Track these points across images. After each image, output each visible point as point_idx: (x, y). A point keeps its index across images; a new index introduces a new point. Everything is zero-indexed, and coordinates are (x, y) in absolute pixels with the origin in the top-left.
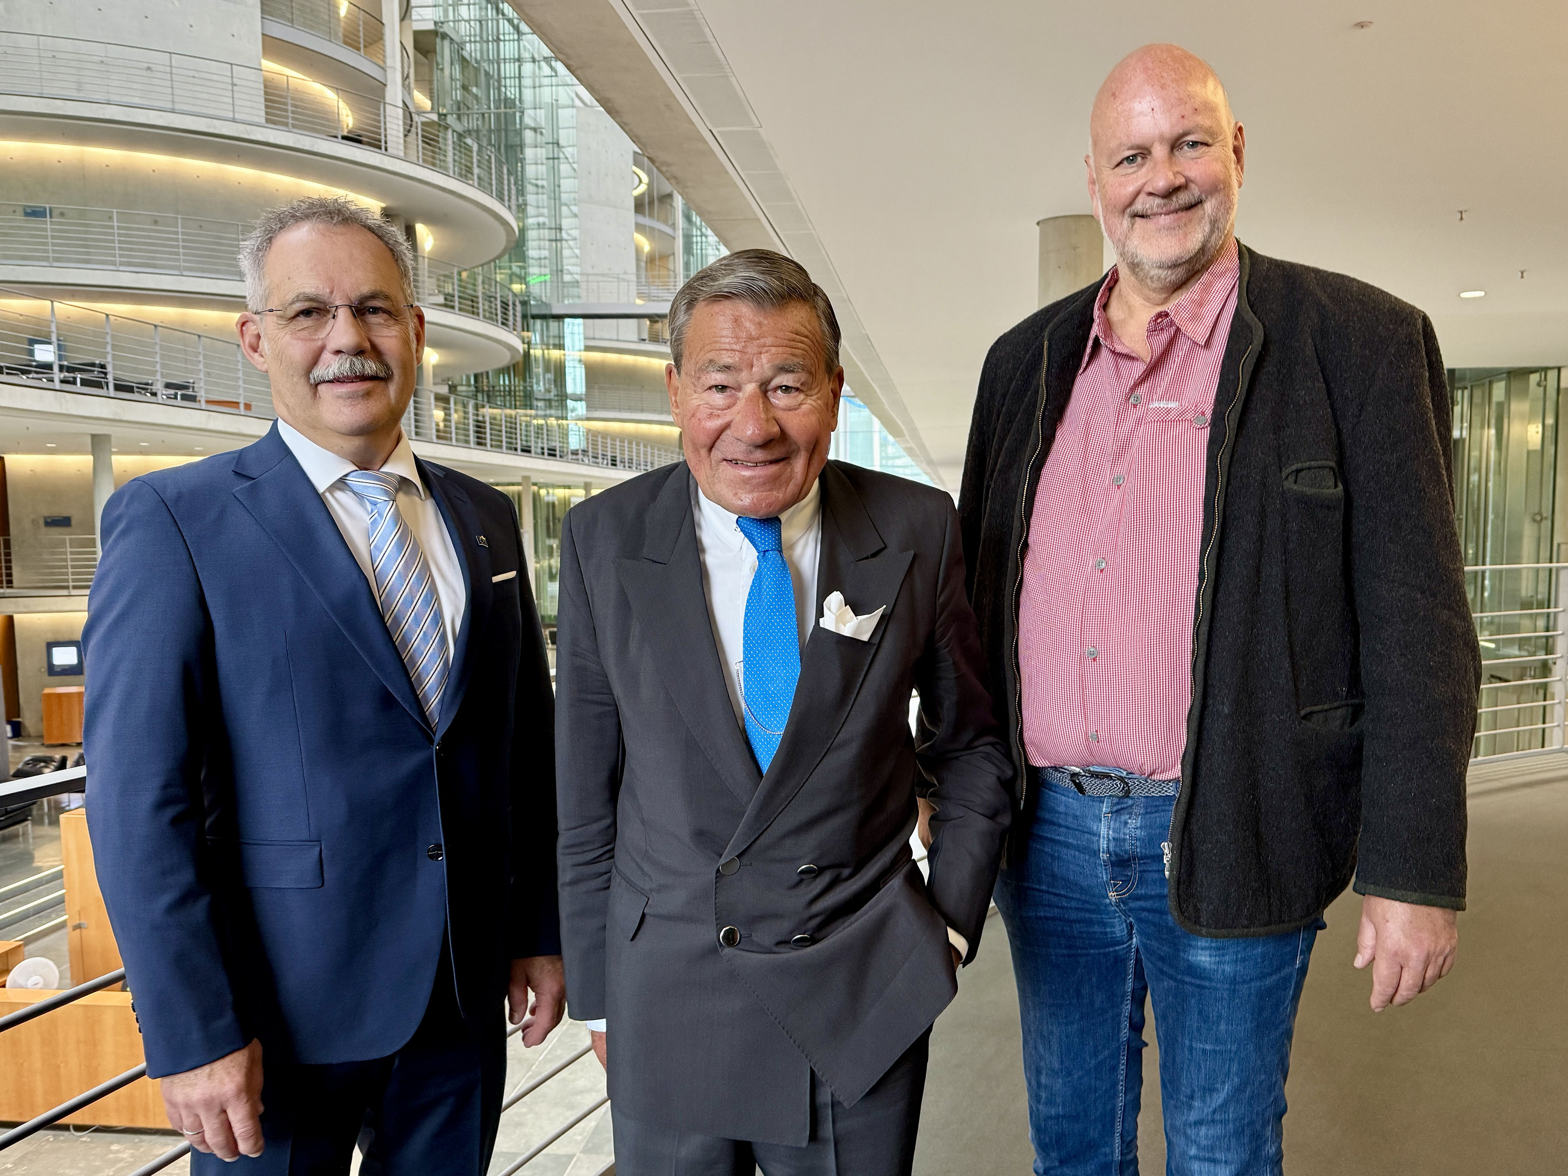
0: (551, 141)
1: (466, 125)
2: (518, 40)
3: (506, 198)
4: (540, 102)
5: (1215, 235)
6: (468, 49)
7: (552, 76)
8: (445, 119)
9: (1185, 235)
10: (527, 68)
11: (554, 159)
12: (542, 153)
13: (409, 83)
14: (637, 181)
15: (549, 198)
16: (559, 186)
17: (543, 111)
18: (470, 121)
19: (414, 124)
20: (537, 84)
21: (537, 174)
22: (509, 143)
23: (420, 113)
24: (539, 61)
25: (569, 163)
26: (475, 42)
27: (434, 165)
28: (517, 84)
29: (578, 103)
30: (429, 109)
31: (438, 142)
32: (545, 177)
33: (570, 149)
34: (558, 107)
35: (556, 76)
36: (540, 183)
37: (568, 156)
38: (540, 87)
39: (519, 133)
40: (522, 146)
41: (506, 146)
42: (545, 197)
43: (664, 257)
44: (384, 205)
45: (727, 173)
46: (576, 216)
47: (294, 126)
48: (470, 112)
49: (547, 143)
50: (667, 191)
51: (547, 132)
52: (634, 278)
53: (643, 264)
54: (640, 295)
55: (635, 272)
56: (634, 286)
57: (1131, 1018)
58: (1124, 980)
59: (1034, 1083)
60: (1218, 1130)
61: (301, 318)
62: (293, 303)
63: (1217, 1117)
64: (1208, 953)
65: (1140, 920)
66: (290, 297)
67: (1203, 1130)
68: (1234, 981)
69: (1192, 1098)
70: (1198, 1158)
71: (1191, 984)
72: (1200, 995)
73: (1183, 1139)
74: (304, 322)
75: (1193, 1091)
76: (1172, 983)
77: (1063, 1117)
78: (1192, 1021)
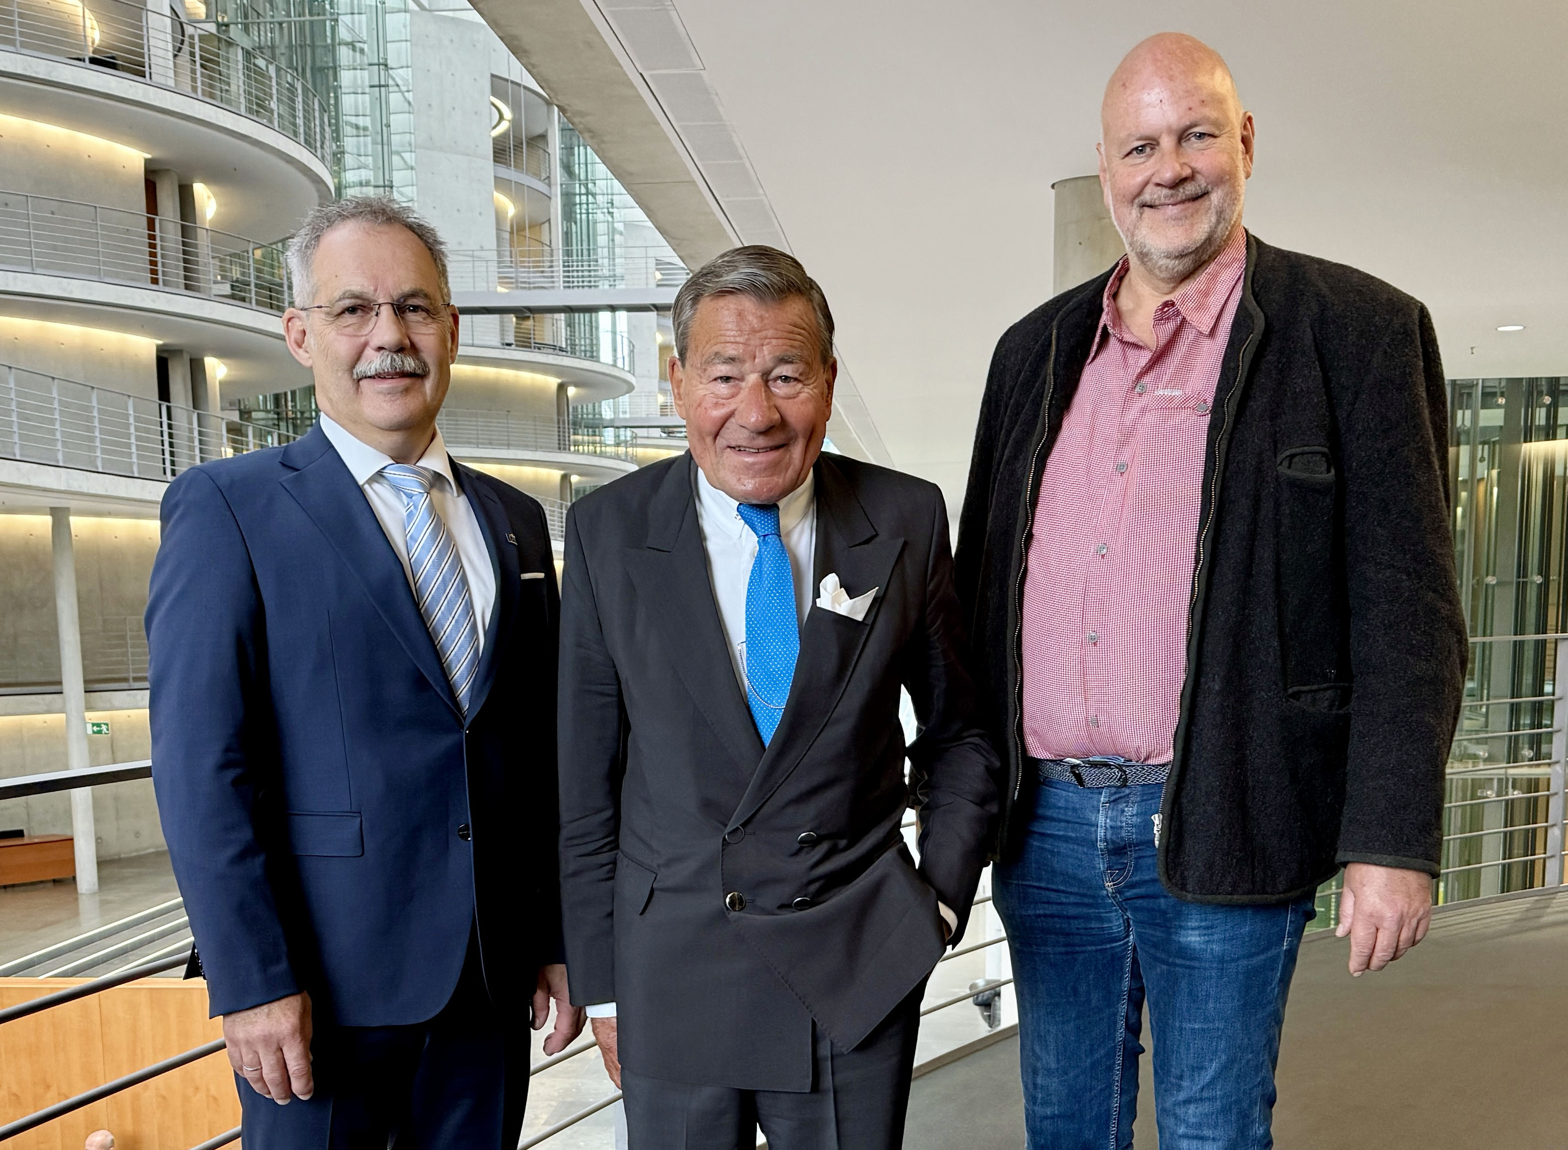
0: (376, 61)
1: (256, 39)
3: (318, 144)
5: (1221, 226)
8: (227, 31)
9: (1192, 225)
11: (380, 86)
12: (364, 77)
14: (496, 117)
15: (374, 143)
16: (388, 126)
17: (364, 17)
18: (262, 33)
19: (186, 39)
21: (356, 107)
22: (318, 64)
23: (193, 22)
25: (401, 91)
27: (212, 96)
29: (413, 6)
30: (204, 16)
31: (218, 64)
32: (368, 113)
33: (400, 71)
34: (385, 12)
36: (361, 121)
37: (400, 82)
39: (332, 49)
40: (335, 69)
41: (312, 69)
42: (369, 139)
43: (536, 225)
44: (149, 156)
45: (658, 124)
46: (412, 168)
47: (24, 45)
48: (261, 19)
49: (370, 65)
50: (539, 131)
51: (370, 48)
52: (493, 256)
53: (507, 236)
54: (503, 280)
55: (495, 247)
56: (493, 267)
57: (1127, 1018)
58: (1121, 979)
59: (1030, 1086)
60: (1205, 1108)
61: (347, 315)
62: (340, 299)
63: (1205, 1094)
64: (1197, 932)
65: (1135, 910)
66: (337, 294)
67: (1192, 1108)
68: (1221, 960)
69: (1181, 1078)
70: (1186, 1136)
71: (1181, 966)
72: (1190, 975)
73: (1173, 1120)
74: (349, 319)
75: (1183, 1071)
76: (1164, 967)
77: (1059, 1116)
78: (1182, 1002)
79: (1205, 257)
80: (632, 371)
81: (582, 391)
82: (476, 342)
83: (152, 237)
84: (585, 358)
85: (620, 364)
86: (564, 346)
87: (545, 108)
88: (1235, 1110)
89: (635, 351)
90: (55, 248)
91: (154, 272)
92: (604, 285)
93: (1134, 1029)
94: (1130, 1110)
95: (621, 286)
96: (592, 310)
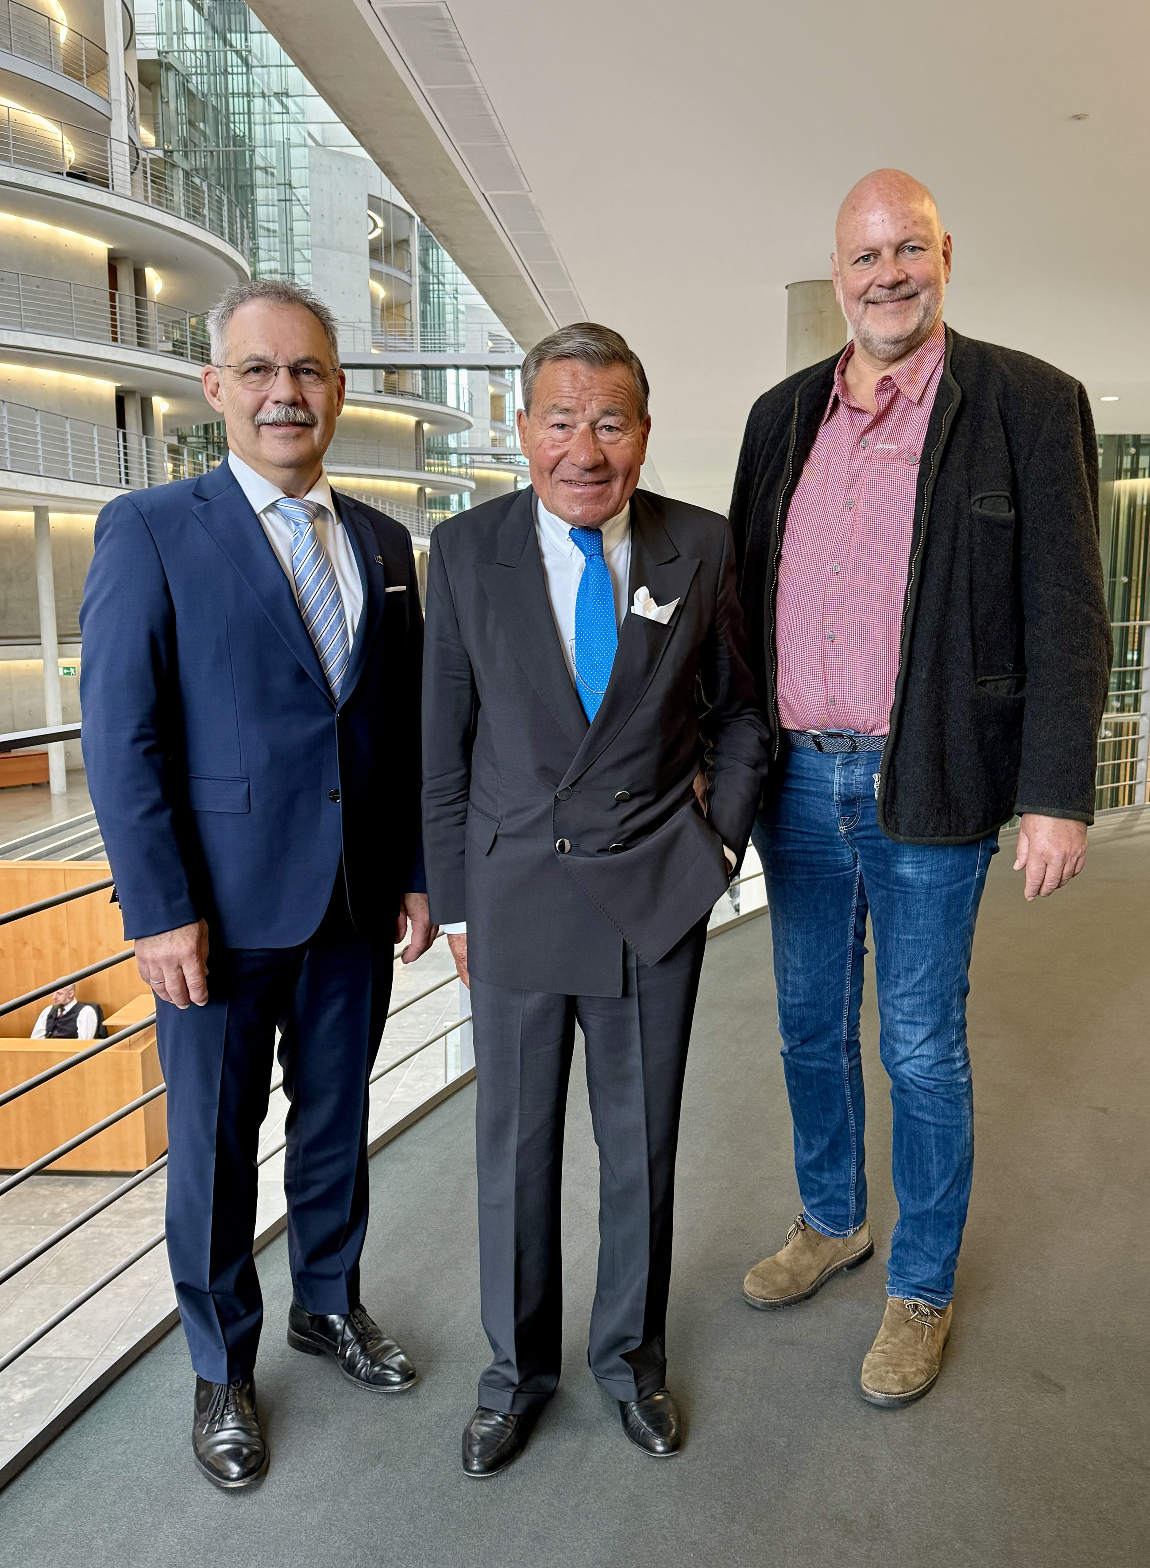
0: (283, 182)
1: (193, 163)
2: (247, 73)
3: (239, 242)
4: (271, 140)
5: (927, 319)
6: (194, 81)
7: (283, 113)
8: (171, 157)
9: (905, 318)
10: (258, 103)
11: (286, 200)
12: (274, 194)
13: (135, 117)
14: (372, 225)
15: (281, 242)
16: (292, 230)
17: (274, 149)
18: (198, 158)
19: (140, 161)
20: (267, 121)
21: (268, 216)
22: (240, 183)
23: (146, 149)
24: (269, 96)
25: (301, 205)
26: (201, 74)
27: (160, 204)
28: (246, 120)
29: (310, 142)
30: (154, 145)
31: (164, 180)
32: (277, 219)
33: (302, 191)
34: (290, 146)
35: (288, 113)
36: (271, 226)
37: (301, 198)
38: (270, 124)
39: (250, 172)
40: (252, 187)
41: (235, 186)
42: (277, 240)
43: (400, 305)
44: (111, 247)
45: (495, 232)
46: (309, 261)
47: (16, 161)
48: (197, 149)
49: (279, 184)
50: (404, 237)
51: (279, 172)
52: (369, 326)
53: (379, 312)
54: (376, 344)
55: (370, 320)
56: (369, 335)
57: (855, 928)
58: (851, 898)
59: (782, 981)
60: (917, 1000)
61: (252, 373)
62: (246, 361)
63: (916, 990)
64: (910, 866)
65: (862, 847)
66: (244, 357)
67: (906, 1000)
68: (929, 887)
69: (898, 977)
70: (902, 1022)
71: (899, 891)
72: (905, 899)
73: (891, 1009)
74: (254, 377)
75: (899, 972)
76: (884, 892)
77: (804, 1005)
78: (899, 919)
79: (914, 343)
80: (471, 413)
81: (434, 427)
82: (355, 389)
83: (113, 307)
84: (436, 403)
85: (462, 408)
86: (420, 394)
87: (408, 221)
88: (939, 1001)
89: (474, 399)
90: (39, 313)
91: (114, 333)
92: (450, 350)
93: (860, 936)
94: (857, 998)
95: (463, 351)
96: (442, 368)
